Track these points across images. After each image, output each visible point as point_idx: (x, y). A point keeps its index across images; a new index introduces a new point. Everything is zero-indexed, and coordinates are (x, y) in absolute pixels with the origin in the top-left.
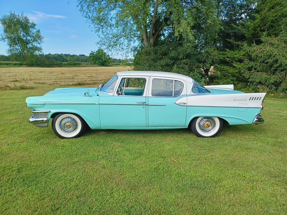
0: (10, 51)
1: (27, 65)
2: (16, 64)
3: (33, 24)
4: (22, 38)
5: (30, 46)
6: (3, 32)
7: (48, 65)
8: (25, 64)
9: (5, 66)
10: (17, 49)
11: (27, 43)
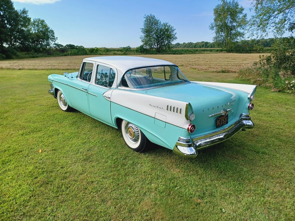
0: (216, 38)
1: (227, 51)
2: (218, 51)
3: (241, 9)
4: (229, 24)
5: (233, 32)
6: (213, 21)
7: (247, 51)
8: (225, 50)
9: (208, 52)
10: (222, 36)
11: (232, 30)
